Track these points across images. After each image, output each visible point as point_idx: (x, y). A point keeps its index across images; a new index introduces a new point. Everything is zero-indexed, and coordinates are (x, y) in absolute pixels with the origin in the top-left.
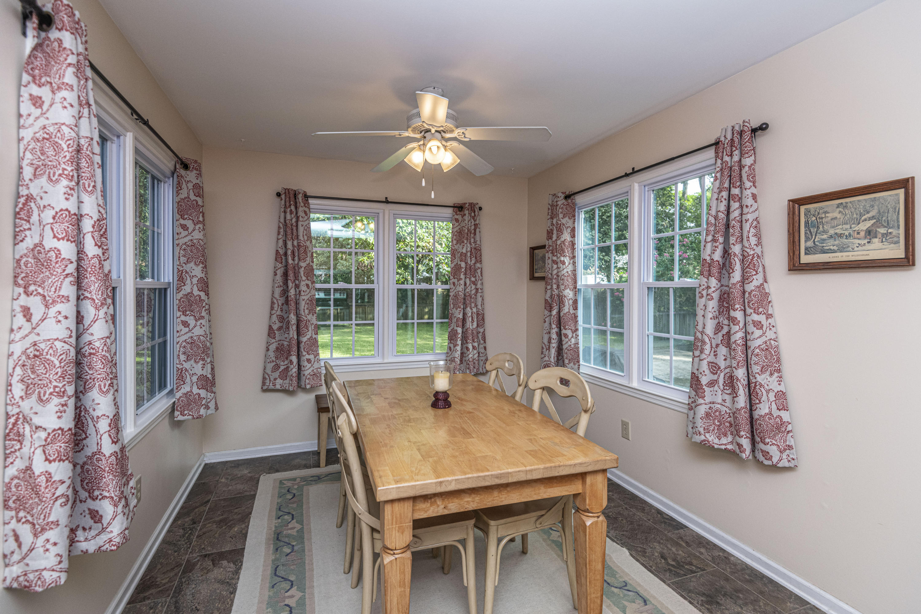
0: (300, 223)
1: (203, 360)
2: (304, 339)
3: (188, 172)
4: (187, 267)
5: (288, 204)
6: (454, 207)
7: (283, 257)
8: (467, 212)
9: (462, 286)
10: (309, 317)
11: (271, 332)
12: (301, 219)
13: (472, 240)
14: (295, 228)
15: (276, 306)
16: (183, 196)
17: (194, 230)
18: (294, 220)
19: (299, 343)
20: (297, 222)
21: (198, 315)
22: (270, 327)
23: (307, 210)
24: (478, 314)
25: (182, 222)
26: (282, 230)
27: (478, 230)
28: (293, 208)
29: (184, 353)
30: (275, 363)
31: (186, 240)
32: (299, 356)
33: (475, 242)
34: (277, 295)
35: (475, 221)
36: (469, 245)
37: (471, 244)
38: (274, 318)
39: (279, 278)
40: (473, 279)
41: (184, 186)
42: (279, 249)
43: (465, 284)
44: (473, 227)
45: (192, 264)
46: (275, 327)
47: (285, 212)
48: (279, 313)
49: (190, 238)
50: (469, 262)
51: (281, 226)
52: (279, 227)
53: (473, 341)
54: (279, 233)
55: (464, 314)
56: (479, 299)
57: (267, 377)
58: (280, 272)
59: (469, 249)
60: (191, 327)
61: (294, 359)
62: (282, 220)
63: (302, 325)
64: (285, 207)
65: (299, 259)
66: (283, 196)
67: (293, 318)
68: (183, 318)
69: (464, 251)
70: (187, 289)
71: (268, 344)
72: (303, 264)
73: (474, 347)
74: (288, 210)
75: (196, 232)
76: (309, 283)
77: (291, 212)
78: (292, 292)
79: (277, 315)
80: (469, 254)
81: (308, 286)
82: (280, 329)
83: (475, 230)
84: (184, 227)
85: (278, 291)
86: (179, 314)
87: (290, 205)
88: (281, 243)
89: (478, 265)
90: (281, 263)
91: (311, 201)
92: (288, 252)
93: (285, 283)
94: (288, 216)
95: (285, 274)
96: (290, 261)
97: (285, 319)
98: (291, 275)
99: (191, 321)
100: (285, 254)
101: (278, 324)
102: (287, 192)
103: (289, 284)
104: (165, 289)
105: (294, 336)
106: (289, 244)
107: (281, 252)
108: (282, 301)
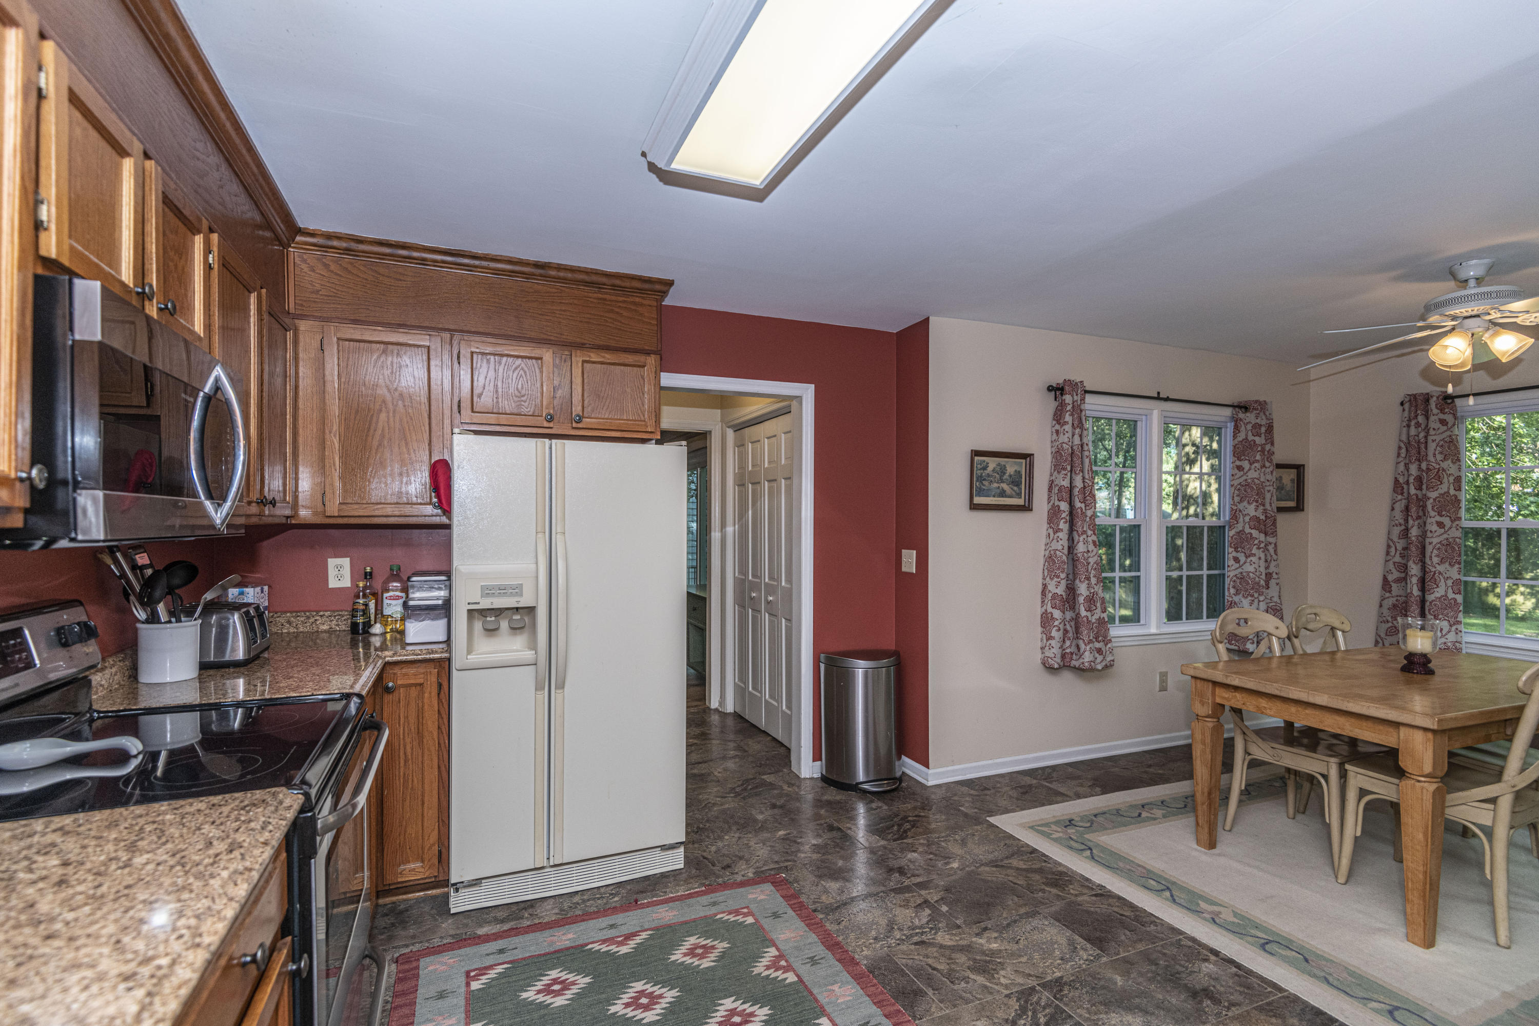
0: (1430, 438)
1: (1252, 596)
2: (1430, 598)
3: (1248, 414)
4: (1241, 506)
5: (1413, 415)
7: (1405, 486)
10: (1440, 568)
11: (1386, 585)
12: (1432, 432)
14: (1423, 446)
15: (1393, 550)
16: (1240, 439)
17: (1250, 470)
18: (1422, 435)
19: (1423, 601)
20: (1426, 437)
21: (1248, 552)
22: (1385, 579)
23: (1449, 418)
25: (1238, 463)
26: (1403, 451)
28: (1421, 419)
29: (1234, 587)
30: (1390, 624)
31: (1241, 480)
34: (1395, 538)
38: (1391, 565)
39: (1399, 516)
41: (1243, 428)
42: (1398, 476)
45: (1245, 503)
46: (1390, 578)
47: (1408, 426)
48: (1398, 559)
49: (1244, 478)
51: (1402, 445)
52: (1400, 448)
54: (1399, 455)
57: (1379, 640)
58: (1399, 506)
60: (1241, 563)
62: (1404, 438)
63: (1428, 578)
64: (1410, 420)
65: (1428, 489)
66: (1407, 406)
67: (1414, 569)
68: (1234, 554)
70: (1239, 527)
71: (1383, 599)
72: (1433, 495)
74: (1413, 423)
75: (1252, 471)
76: (1447, 521)
77: (1418, 425)
78: (1414, 532)
79: (1394, 563)
81: (1441, 525)
82: (1398, 580)
84: (1240, 468)
85: (1397, 531)
86: (1231, 550)
87: (1416, 416)
88: (1402, 467)
90: (1402, 494)
92: (1411, 480)
93: (1406, 521)
94: (1413, 431)
95: (1407, 509)
96: (1413, 491)
97: (1404, 568)
98: (1413, 509)
99: (1242, 558)
100: (1407, 483)
101: (1396, 574)
102: (1414, 397)
103: (1411, 522)
104: (1224, 527)
105: (1416, 592)
106: (1413, 469)
107: (1401, 480)
108: (1400, 545)
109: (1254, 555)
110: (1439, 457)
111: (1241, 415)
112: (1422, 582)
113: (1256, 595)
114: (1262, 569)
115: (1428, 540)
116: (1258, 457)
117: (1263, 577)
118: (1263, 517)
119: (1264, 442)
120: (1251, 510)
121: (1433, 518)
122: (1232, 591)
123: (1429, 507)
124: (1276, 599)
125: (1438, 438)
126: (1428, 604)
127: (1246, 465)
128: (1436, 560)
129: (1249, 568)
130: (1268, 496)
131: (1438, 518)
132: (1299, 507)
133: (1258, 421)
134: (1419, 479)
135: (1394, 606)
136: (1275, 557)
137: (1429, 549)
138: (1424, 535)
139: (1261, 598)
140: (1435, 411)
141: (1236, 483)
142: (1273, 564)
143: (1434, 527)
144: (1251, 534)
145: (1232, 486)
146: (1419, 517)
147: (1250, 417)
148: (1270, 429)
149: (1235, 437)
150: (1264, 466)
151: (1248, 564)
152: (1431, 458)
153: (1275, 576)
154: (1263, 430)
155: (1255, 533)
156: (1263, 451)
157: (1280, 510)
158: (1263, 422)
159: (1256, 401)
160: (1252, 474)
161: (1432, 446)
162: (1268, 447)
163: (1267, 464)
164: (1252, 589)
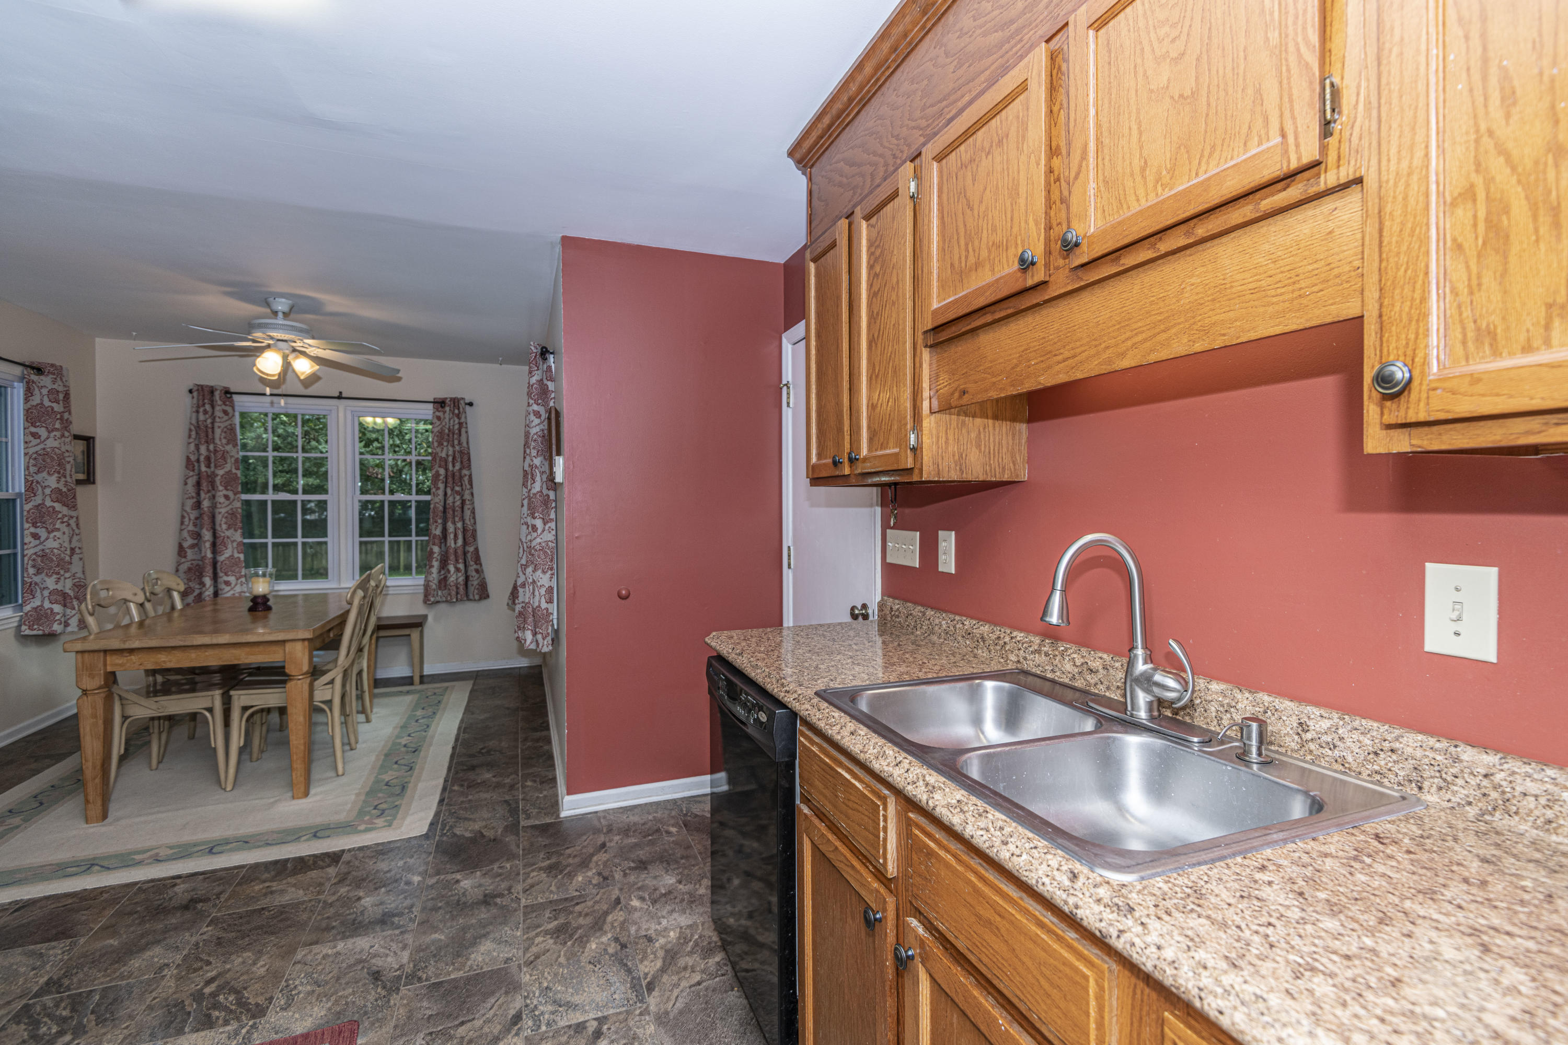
0: (216, 425)
1: (58, 573)
2: (221, 558)
4: (39, 477)
5: (200, 403)
6: (434, 402)
7: (196, 464)
8: (447, 409)
9: (441, 497)
10: (228, 533)
11: (181, 551)
13: (456, 442)
14: (210, 431)
15: (187, 520)
18: (209, 421)
19: (215, 564)
20: (213, 423)
21: (50, 527)
22: (180, 546)
23: (229, 409)
24: (465, 530)
25: (33, 430)
26: (193, 433)
27: (463, 430)
28: (208, 407)
29: (33, 566)
32: (215, 577)
33: (460, 443)
34: (188, 509)
35: (459, 418)
36: (451, 449)
37: (453, 446)
38: (185, 534)
39: (190, 488)
40: (457, 488)
41: (37, 391)
42: (189, 455)
43: (445, 494)
44: (457, 427)
45: (45, 474)
46: (186, 545)
47: (198, 412)
48: (191, 528)
49: (42, 446)
50: (451, 468)
51: (193, 428)
52: (190, 430)
53: (457, 561)
54: (190, 436)
55: (445, 530)
56: (467, 513)
58: (192, 481)
59: (451, 453)
60: (42, 539)
61: (208, 581)
62: (194, 422)
63: (219, 541)
64: (198, 407)
65: (216, 467)
66: (195, 394)
67: (207, 535)
68: (32, 530)
69: (443, 455)
70: (38, 500)
71: (179, 564)
72: (221, 472)
73: (458, 570)
74: (201, 410)
75: (51, 440)
76: (230, 494)
77: (205, 412)
78: (206, 504)
79: (188, 531)
80: (450, 459)
81: (227, 497)
82: (192, 546)
83: (460, 430)
84: (35, 435)
85: (190, 503)
86: (26, 526)
87: (204, 405)
88: (192, 447)
89: (465, 472)
90: (193, 471)
91: (235, 397)
92: (202, 458)
93: (198, 494)
94: (202, 417)
95: (198, 484)
96: (203, 469)
97: (198, 536)
98: (204, 485)
99: (43, 533)
100: (198, 461)
101: (190, 541)
102: (201, 388)
103: (203, 495)
104: (14, 500)
105: (209, 555)
106: (203, 449)
107: (193, 458)
108: (194, 514)
109: (58, 530)
110: (224, 441)
111: (34, 377)
112: (214, 545)
113: (62, 572)
114: (66, 544)
115: (217, 511)
116: (58, 425)
117: (68, 552)
118: (65, 490)
119: (62, 409)
120: (52, 482)
121: (221, 492)
122: (31, 571)
123: (218, 483)
124: (80, 575)
125: (223, 425)
126: (219, 564)
127: (43, 432)
128: (224, 527)
129: (51, 544)
130: (68, 467)
131: (225, 492)
132: (90, 479)
133: (55, 386)
134: (208, 459)
135: (190, 569)
136: (77, 531)
137: (219, 518)
138: (214, 506)
139: (67, 575)
140: (219, 402)
141: (31, 451)
142: (75, 538)
143: (222, 500)
144: (54, 508)
145: (26, 454)
146: (209, 491)
147: (46, 381)
148: (67, 396)
149: (27, 400)
150: (63, 436)
151: (51, 540)
152: (217, 441)
153: (77, 551)
154: (61, 396)
155: (58, 506)
156: (61, 419)
157: (79, 482)
158: (61, 389)
159: (52, 365)
160: (51, 443)
161: (218, 432)
162: (66, 416)
163: (67, 434)
164: (58, 566)
